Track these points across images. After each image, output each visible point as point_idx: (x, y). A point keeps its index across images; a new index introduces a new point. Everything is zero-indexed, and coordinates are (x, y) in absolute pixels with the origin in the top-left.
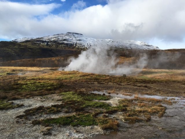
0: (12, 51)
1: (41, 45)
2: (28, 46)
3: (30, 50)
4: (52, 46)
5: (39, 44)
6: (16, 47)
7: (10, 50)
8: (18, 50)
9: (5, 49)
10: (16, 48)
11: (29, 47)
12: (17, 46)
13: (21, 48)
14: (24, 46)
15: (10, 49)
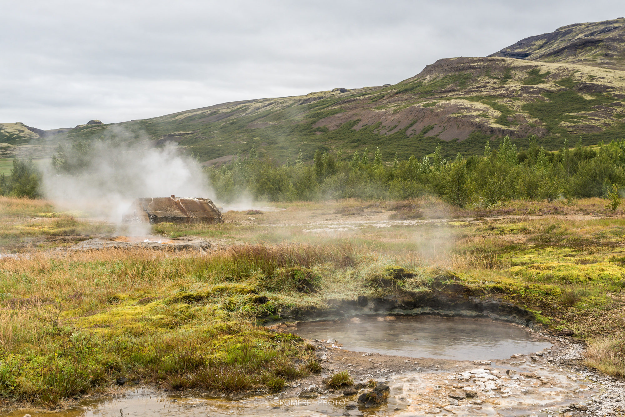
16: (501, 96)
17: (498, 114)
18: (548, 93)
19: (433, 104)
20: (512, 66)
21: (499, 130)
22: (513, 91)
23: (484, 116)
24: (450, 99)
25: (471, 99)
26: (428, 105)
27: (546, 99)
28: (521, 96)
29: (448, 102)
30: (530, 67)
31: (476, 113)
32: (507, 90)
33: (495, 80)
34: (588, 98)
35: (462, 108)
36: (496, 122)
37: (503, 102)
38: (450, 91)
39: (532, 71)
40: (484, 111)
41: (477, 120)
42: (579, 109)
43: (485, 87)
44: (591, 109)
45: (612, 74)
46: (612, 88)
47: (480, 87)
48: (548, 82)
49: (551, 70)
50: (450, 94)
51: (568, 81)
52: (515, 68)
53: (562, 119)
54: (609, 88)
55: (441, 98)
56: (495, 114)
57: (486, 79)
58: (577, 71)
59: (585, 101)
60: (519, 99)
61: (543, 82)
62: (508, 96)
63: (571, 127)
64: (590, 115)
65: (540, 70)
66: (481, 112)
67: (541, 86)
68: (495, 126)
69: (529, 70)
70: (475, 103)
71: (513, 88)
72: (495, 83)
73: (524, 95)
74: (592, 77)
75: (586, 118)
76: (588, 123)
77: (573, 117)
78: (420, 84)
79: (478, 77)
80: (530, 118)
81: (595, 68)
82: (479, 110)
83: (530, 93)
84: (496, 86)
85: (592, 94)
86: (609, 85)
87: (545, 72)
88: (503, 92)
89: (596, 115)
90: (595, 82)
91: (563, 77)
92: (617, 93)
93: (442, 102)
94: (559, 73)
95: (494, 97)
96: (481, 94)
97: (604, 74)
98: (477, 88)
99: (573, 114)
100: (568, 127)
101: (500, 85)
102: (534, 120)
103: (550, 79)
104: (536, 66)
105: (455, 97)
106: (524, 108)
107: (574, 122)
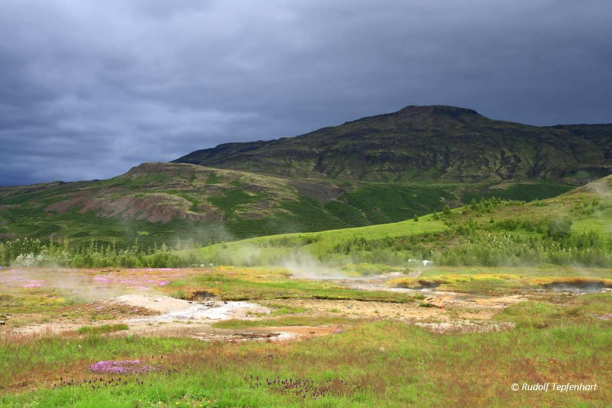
0: (186, 201)
1: (293, 170)
2: (242, 178)
4: (339, 173)
5: (284, 166)
6: (198, 183)
7: (176, 197)
8: (206, 197)
9: (156, 194)
10: (198, 191)
11: (247, 182)
12: (203, 180)
13: (219, 188)
14: (227, 179)
15: (175, 192)
16: (191, 191)
17: (190, 204)
18: (223, 189)
19: (141, 196)
20: (197, 170)
21: (193, 215)
22: (200, 188)
23: (181, 205)
24: (154, 192)
25: (169, 193)
26: (138, 196)
27: (223, 194)
28: (205, 191)
29: (152, 194)
30: (209, 171)
31: (174, 203)
32: (194, 187)
33: (185, 180)
34: (252, 195)
35: (164, 199)
36: (191, 210)
37: (193, 195)
38: (152, 186)
39: (212, 174)
40: (180, 201)
41: (176, 208)
42: (246, 202)
43: (179, 184)
44: (254, 202)
45: (266, 179)
46: (267, 188)
47: (174, 184)
48: (223, 182)
49: (224, 174)
50: (153, 189)
51: (236, 182)
52: (199, 172)
53: (235, 209)
54: (264, 188)
55: (146, 191)
56: (189, 204)
57: (178, 179)
58: (242, 176)
59: (250, 197)
60: (204, 194)
61: (219, 182)
62: (195, 192)
63: (242, 214)
64: (254, 206)
65: (216, 174)
66: (178, 202)
67: (218, 185)
68: (189, 212)
69: (209, 174)
70: (173, 196)
71: (199, 186)
72: (185, 182)
73: (207, 191)
74: (253, 180)
75: (251, 208)
76: (253, 212)
77: (242, 207)
78: (128, 181)
79: (173, 177)
80: (212, 207)
81: (253, 174)
82: (176, 201)
83: (211, 189)
84: (187, 184)
85: (253, 192)
86: (265, 186)
87: (220, 175)
88: (192, 188)
89: (259, 207)
90: (254, 184)
91: (233, 180)
92: (270, 191)
93: (149, 194)
94: (230, 177)
95: (186, 191)
96: (176, 189)
97: (260, 179)
98: (173, 185)
99: (242, 205)
100: (241, 214)
101: (189, 184)
102: (216, 209)
103: (224, 181)
104: (213, 171)
105: (157, 191)
106: (209, 200)
107: (244, 211)
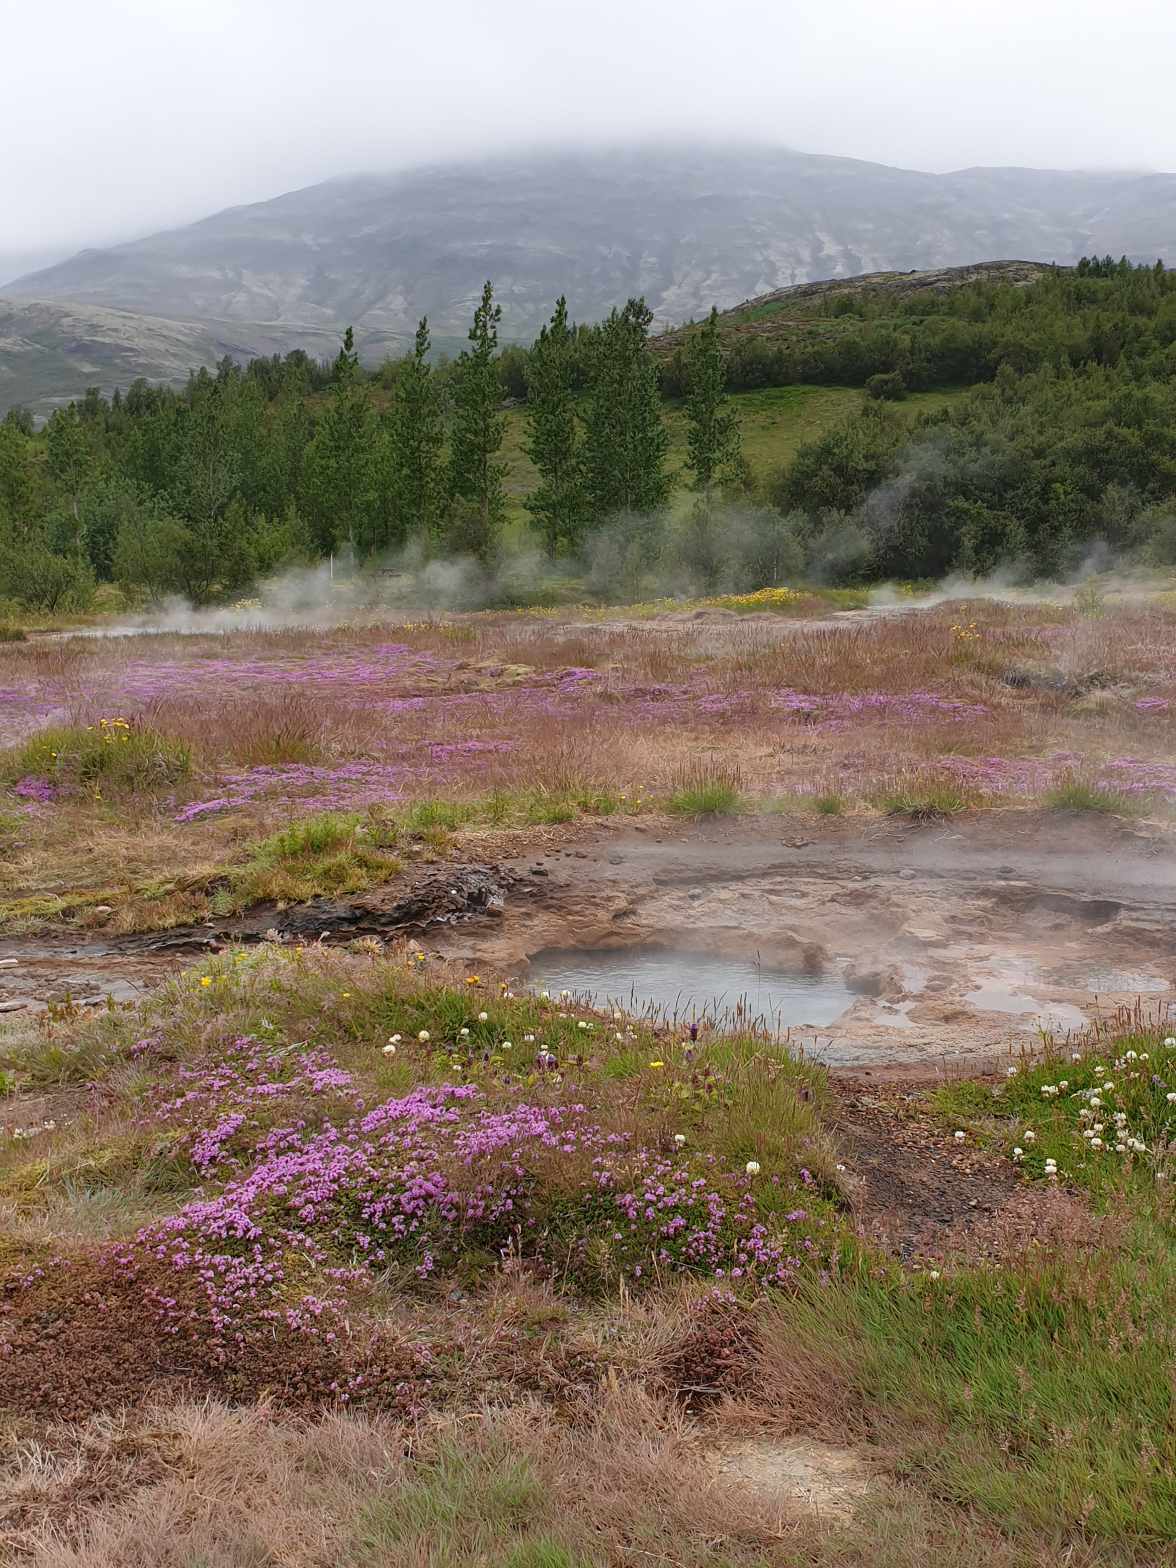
1: (238, 299)
2: (65, 321)
3: (88, 369)
4: (371, 304)
11: (79, 332)
